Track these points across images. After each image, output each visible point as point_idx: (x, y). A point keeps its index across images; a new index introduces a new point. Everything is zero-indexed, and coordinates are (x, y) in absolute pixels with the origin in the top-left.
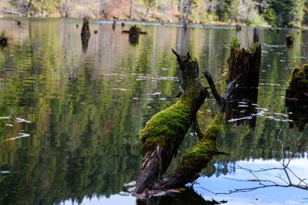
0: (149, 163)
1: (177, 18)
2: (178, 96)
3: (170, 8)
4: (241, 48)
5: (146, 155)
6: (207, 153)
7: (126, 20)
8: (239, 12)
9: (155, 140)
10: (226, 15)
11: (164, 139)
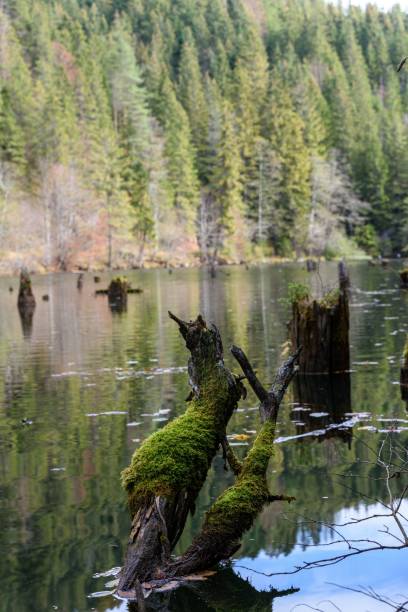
0: (143, 530)
1: (198, 259)
2: (189, 399)
3: (182, 240)
4: (311, 301)
5: (137, 516)
6: (251, 501)
7: (102, 271)
8: (311, 236)
9: (151, 485)
10: (287, 244)
11: (167, 483)
